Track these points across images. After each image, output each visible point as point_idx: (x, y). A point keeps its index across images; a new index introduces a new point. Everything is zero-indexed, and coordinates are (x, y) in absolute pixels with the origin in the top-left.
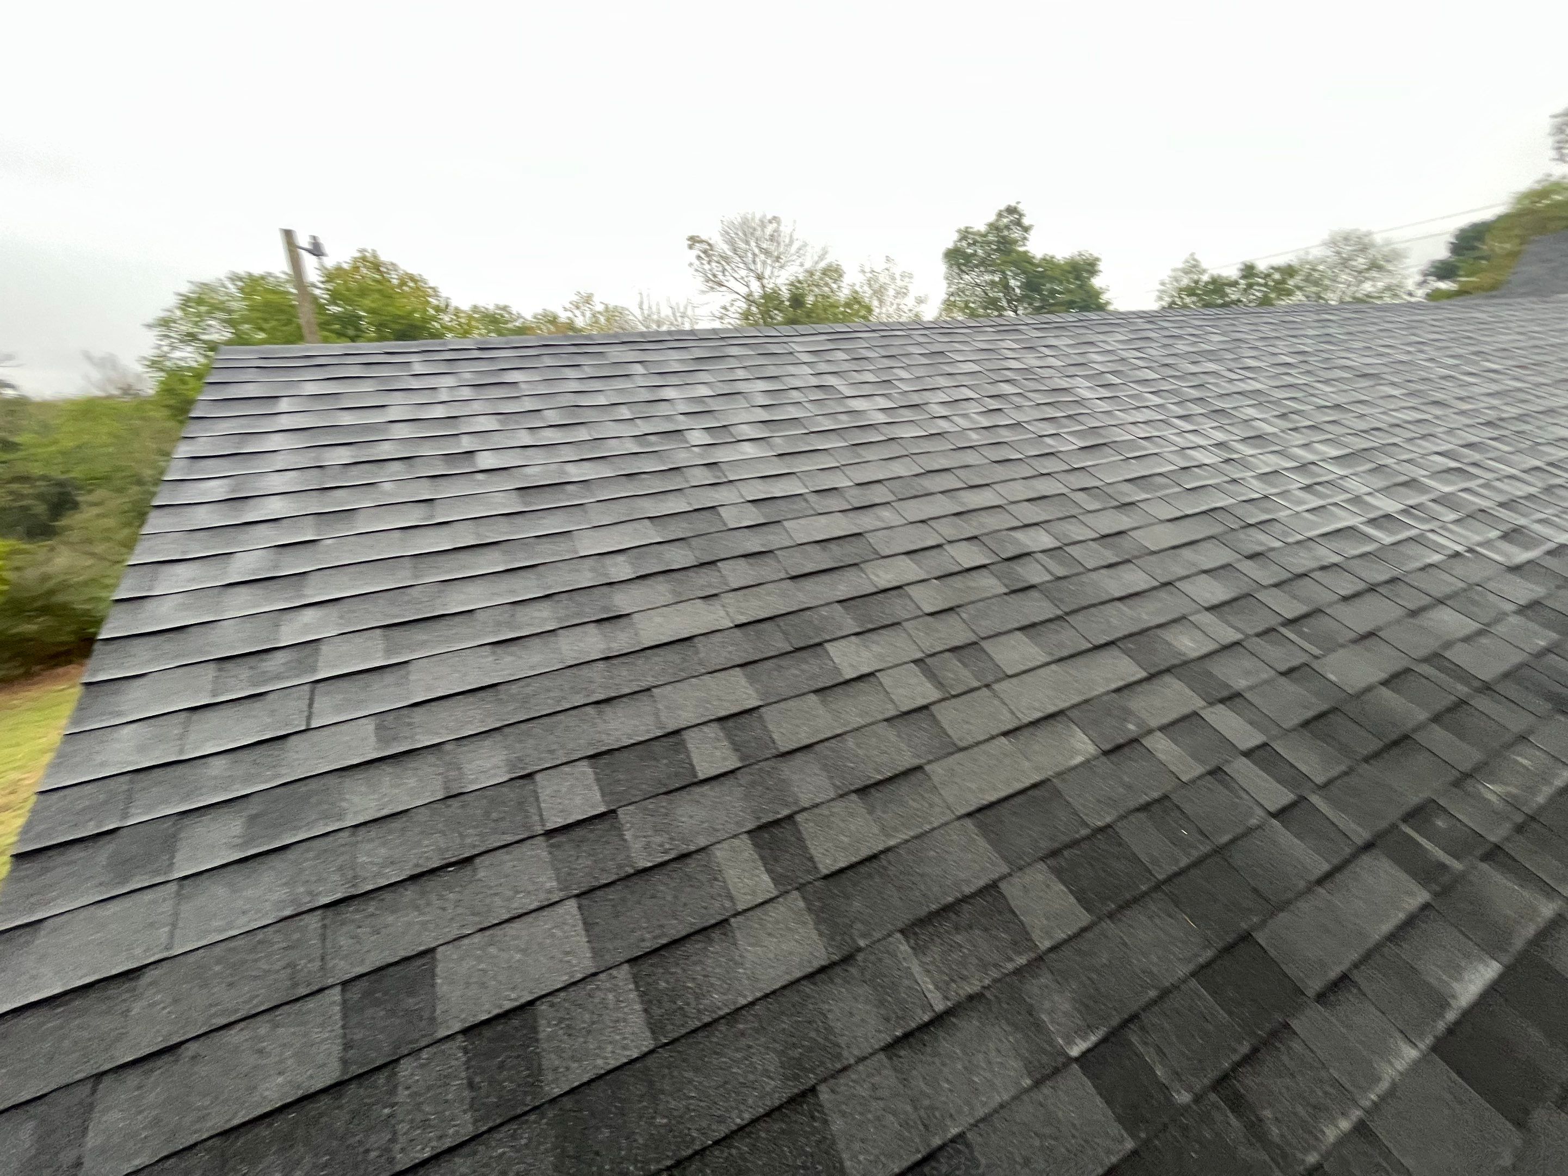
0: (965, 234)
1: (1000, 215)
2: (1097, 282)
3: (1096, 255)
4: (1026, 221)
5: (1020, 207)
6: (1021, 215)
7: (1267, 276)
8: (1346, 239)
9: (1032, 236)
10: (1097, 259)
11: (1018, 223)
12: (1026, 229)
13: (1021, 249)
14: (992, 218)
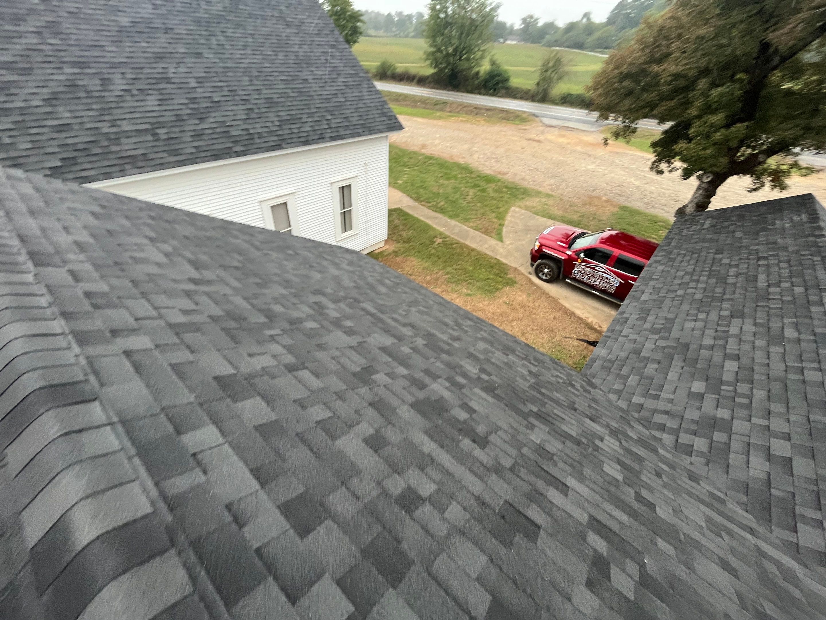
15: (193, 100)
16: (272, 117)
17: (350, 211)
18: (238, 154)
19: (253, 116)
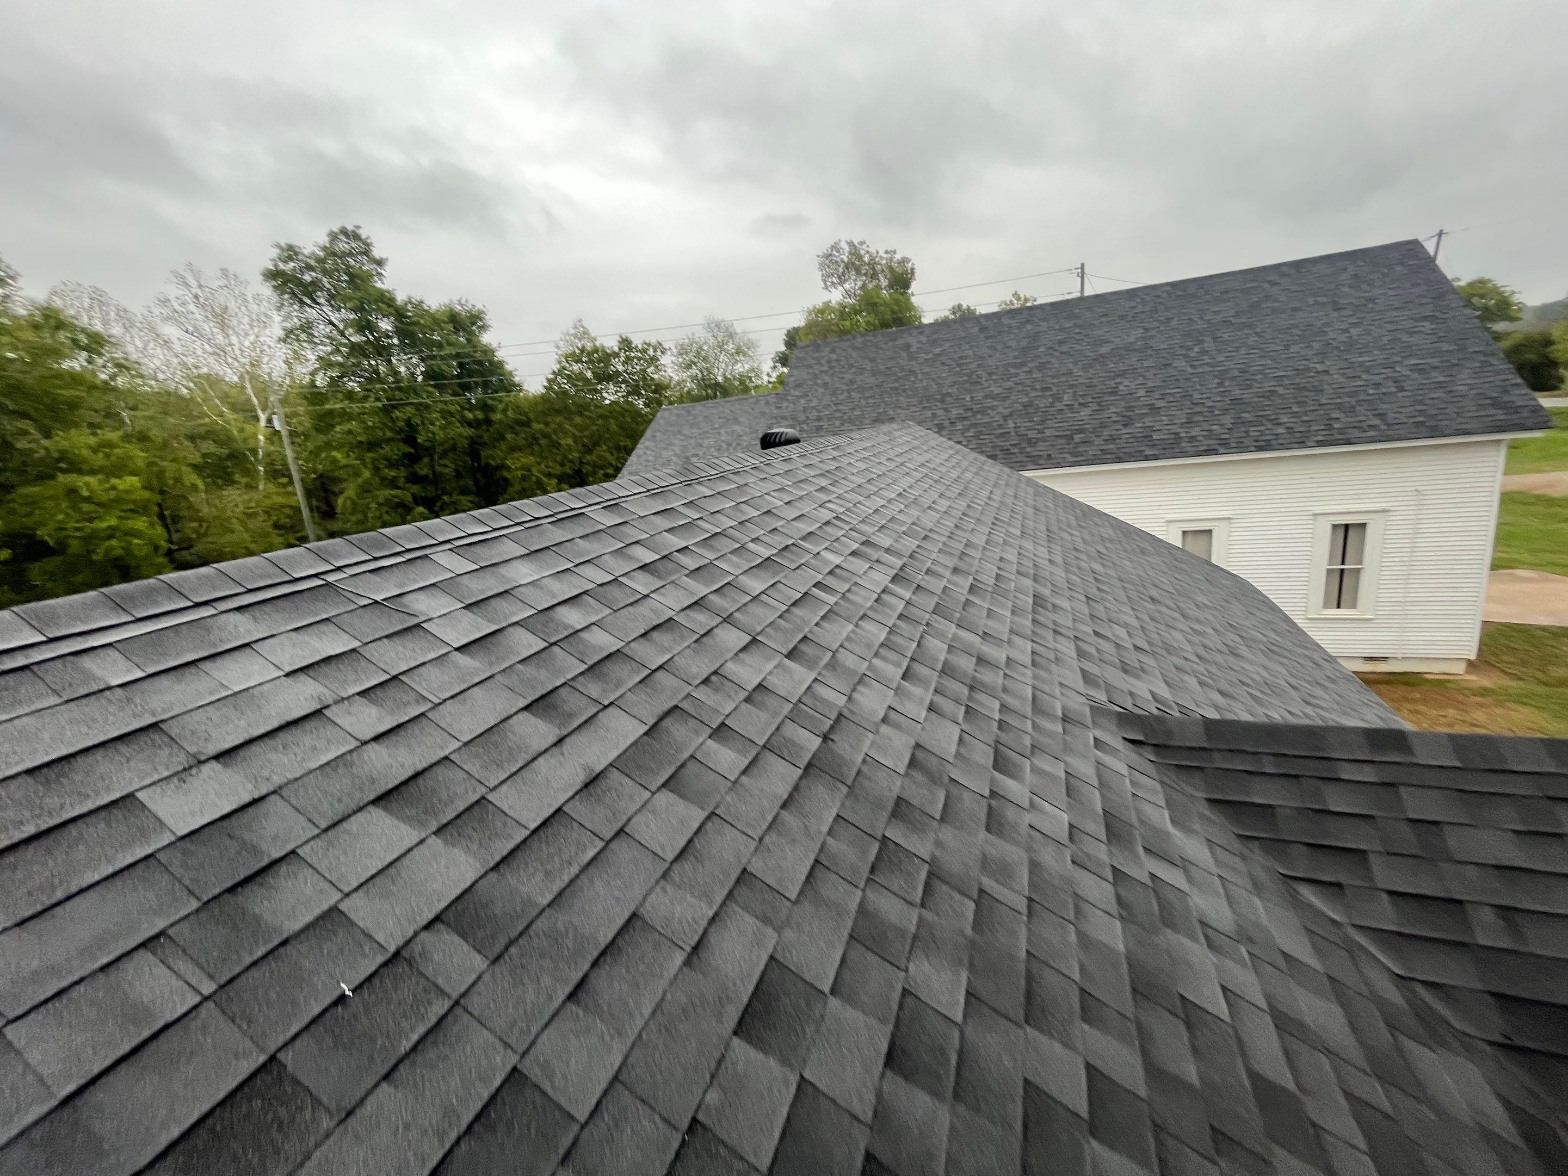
0: (290, 253)
1: (333, 237)
2: (486, 338)
3: (479, 306)
4: (377, 253)
5: (363, 233)
6: (367, 245)
7: (644, 351)
8: (718, 326)
9: (387, 271)
10: (483, 312)
11: (366, 253)
12: (380, 263)
13: (379, 285)
14: (324, 240)
15: (1130, 409)
16: (1227, 420)
17: (1358, 570)
18: (1147, 458)
19: (1195, 419)
